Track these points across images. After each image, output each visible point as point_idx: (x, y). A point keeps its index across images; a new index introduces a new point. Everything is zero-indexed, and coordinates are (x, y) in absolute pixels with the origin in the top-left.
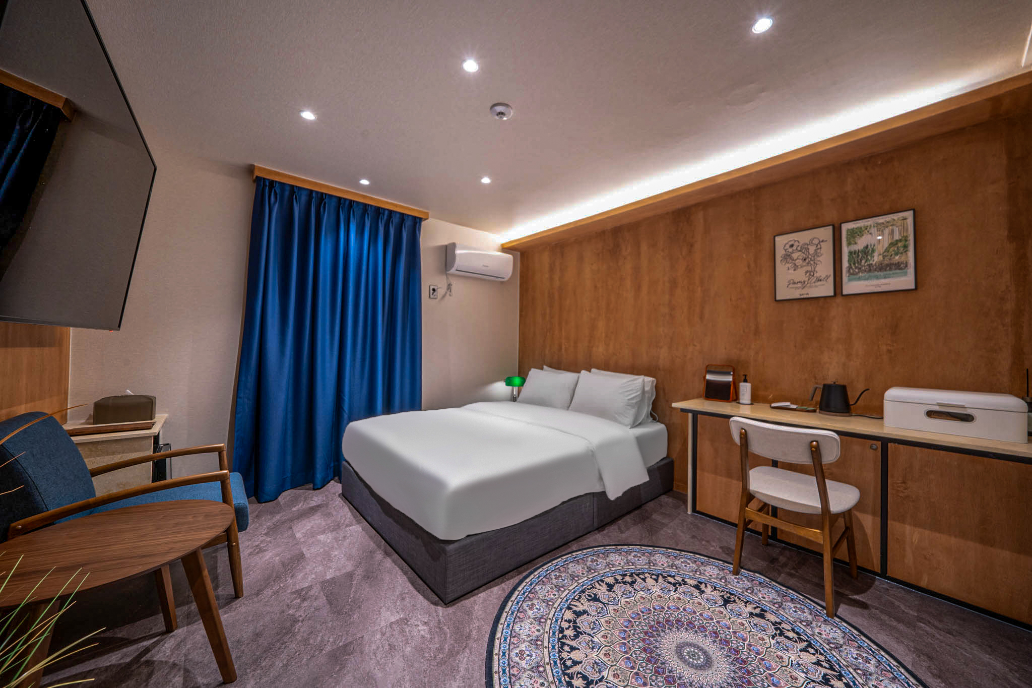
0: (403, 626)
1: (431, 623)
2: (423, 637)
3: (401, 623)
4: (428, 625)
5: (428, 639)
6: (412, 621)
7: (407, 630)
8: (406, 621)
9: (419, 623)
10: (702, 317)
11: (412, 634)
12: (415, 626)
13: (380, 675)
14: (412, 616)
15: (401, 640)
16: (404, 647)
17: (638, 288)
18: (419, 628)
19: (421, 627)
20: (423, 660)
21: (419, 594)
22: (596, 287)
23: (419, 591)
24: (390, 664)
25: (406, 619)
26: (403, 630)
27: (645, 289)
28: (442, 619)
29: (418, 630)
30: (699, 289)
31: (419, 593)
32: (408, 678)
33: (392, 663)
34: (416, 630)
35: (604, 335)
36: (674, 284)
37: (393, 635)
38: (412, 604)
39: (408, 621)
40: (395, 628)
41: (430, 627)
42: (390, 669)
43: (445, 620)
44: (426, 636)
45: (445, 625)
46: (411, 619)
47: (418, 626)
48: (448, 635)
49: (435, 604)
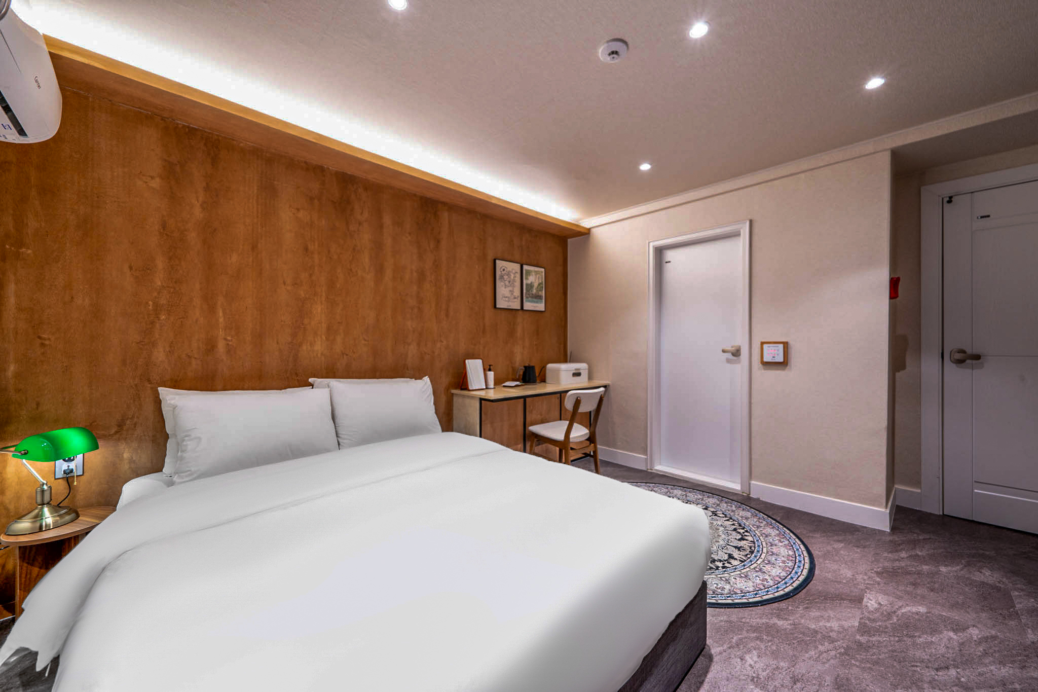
0: (763, 679)
1: (738, 654)
2: (759, 657)
3: (761, 683)
4: (743, 656)
5: (757, 651)
6: (751, 673)
7: (765, 674)
8: (756, 679)
9: (747, 665)
10: (447, 315)
11: (765, 667)
12: (753, 668)
13: (828, 678)
14: (744, 675)
15: (780, 675)
16: (784, 669)
17: (380, 270)
18: (752, 663)
19: (750, 661)
20: (782, 649)
21: (707, 680)
22: (306, 249)
23: (702, 683)
24: (811, 673)
25: (752, 680)
26: (768, 678)
27: (389, 273)
28: (725, 647)
29: (755, 663)
30: (445, 286)
31: (703, 681)
32: (807, 655)
33: (808, 673)
34: (757, 666)
35: (324, 326)
36: (422, 275)
37: (782, 686)
38: (727, 683)
39: (753, 678)
40: (772, 687)
41: (743, 654)
42: (815, 672)
43: (725, 643)
44: (756, 654)
45: (731, 642)
46: (748, 676)
47: (751, 665)
48: (740, 636)
49: (710, 658)
